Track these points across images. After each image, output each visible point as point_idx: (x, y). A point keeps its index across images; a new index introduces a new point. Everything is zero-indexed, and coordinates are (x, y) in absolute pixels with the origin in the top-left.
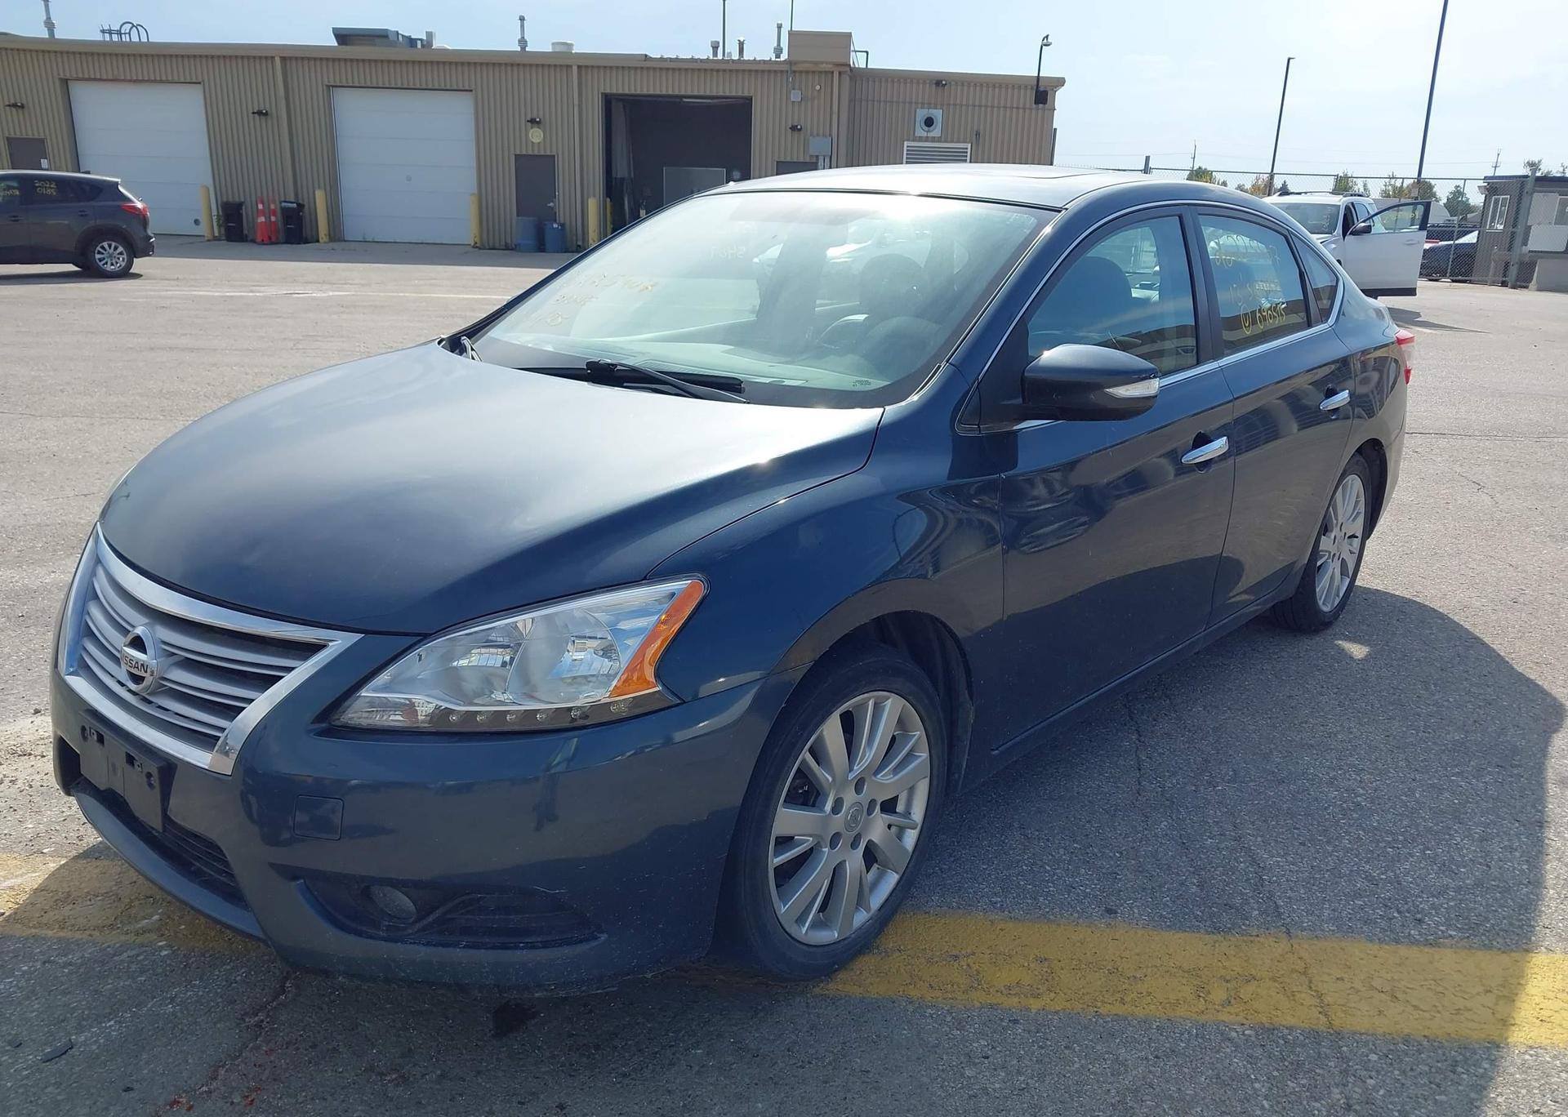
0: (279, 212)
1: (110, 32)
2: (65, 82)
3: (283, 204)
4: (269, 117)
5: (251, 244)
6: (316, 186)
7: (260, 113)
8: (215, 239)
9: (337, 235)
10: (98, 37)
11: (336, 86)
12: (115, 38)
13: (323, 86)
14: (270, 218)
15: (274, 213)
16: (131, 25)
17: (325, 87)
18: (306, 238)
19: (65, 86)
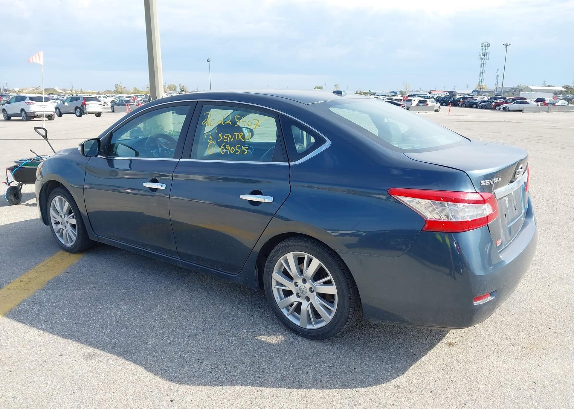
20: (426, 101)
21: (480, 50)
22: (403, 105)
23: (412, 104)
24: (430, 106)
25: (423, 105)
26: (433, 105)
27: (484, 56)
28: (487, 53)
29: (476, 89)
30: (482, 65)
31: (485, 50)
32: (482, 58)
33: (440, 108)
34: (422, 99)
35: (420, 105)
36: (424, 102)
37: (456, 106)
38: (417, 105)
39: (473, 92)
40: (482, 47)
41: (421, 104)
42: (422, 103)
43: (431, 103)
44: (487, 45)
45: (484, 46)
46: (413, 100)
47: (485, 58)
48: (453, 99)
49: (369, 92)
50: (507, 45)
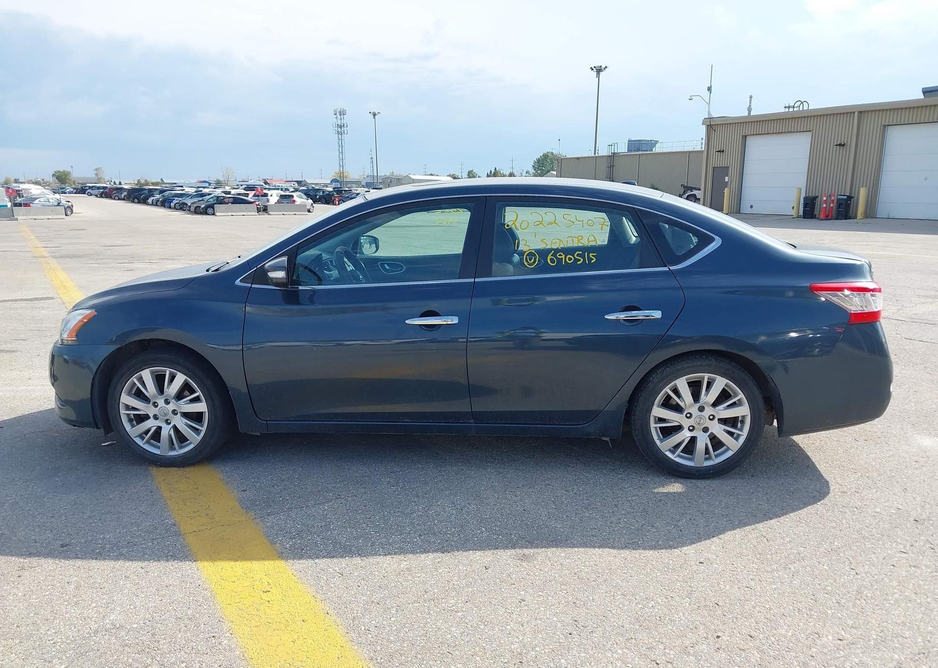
0: (835, 201)
1: (789, 107)
2: (745, 137)
3: (839, 197)
4: (845, 147)
5: (817, 220)
6: (861, 184)
7: (840, 145)
8: (799, 217)
9: (871, 213)
10: (783, 110)
11: (888, 125)
12: (791, 110)
13: (881, 125)
14: (830, 205)
15: (833, 202)
16: (800, 102)
17: (882, 126)
18: (850, 216)
19: (745, 139)
20: (292, 196)
21: (333, 120)
22: (257, 203)
23: (268, 201)
24: (298, 203)
25: (288, 203)
26: (303, 202)
27: (341, 128)
28: (344, 125)
29: (334, 178)
30: (340, 142)
31: (341, 119)
32: (338, 131)
33: (313, 207)
34: (283, 193)
35: (283, 203)
36: (287, 197)
37: (328, 204)
38: (278, 202)
39: (331, 182)
40: (336, 114)
41: (285, 201)
42: (286, 198)
43: (300, 199)
44: (342, 113)
45: (338, 113)
46: (269, 195)
47: (343, 132)
48: (321, 192)
49: (160, 181)
50: (374, 115)
